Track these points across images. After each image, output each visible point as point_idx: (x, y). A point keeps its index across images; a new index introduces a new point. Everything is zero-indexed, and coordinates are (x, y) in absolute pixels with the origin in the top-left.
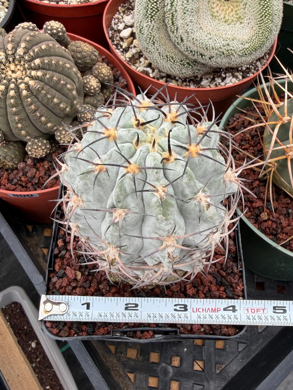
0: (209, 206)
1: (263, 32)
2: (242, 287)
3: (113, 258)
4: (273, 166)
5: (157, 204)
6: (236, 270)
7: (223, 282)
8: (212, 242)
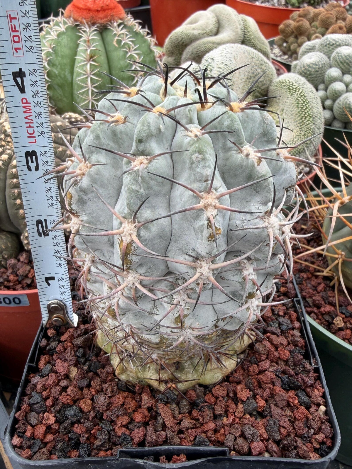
0: (260, 160)
1: (305, 134)
2: (322, 390)
3: (129, 240)
4: (340, 256)
5: (192, 142)
6: (308, 366)
7: (291, 382)
8: (269, 230)
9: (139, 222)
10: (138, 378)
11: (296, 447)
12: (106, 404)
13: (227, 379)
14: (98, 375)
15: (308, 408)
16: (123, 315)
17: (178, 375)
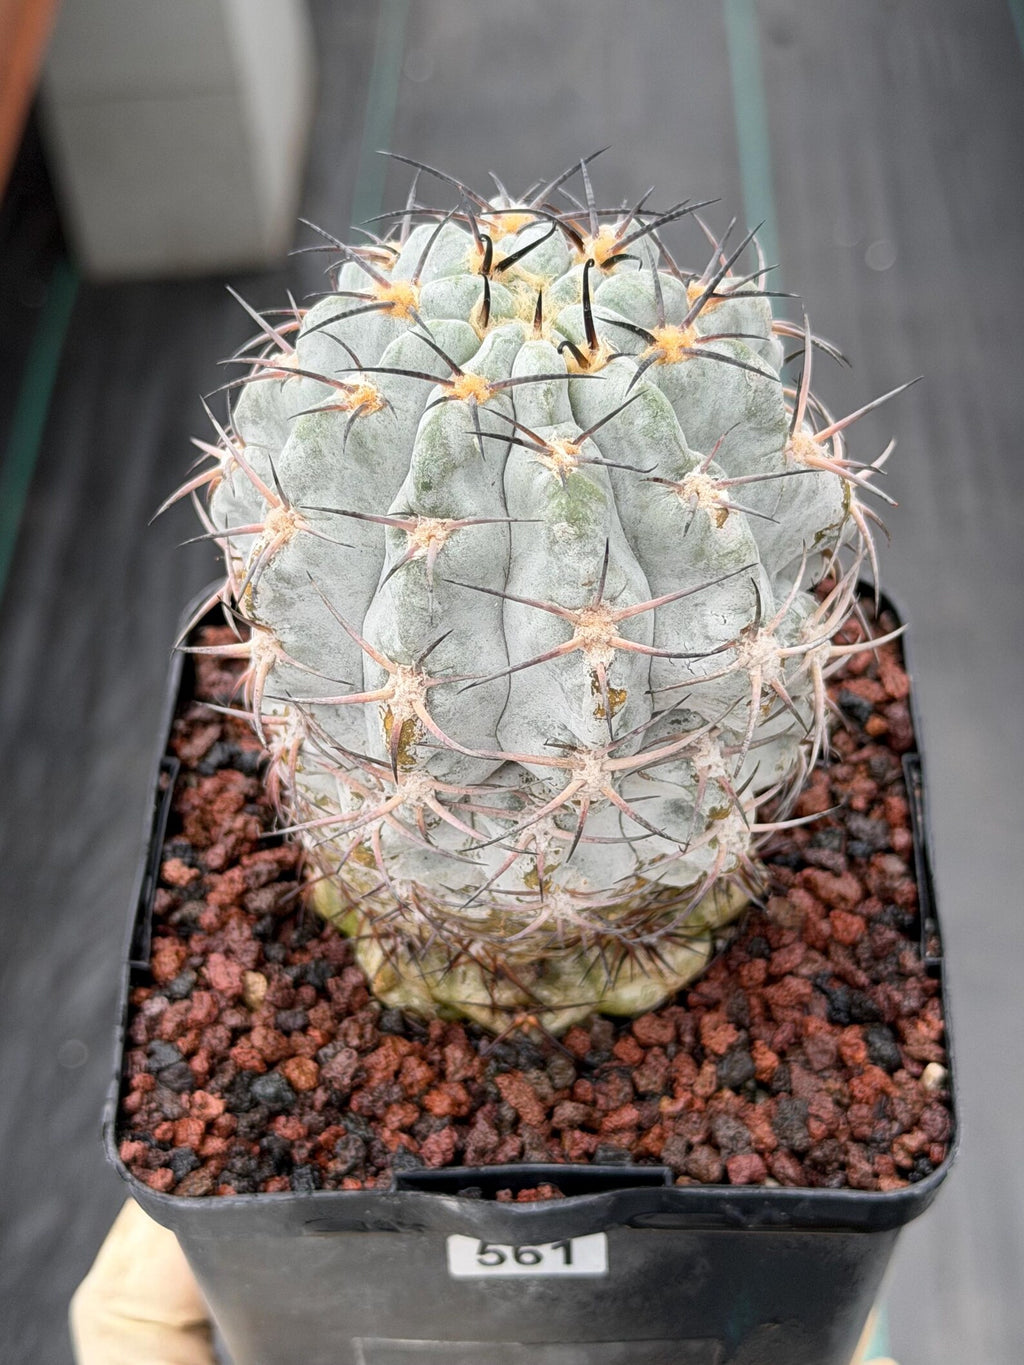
0: (725, 511)
2: (938, 1025)
3: (407, 716)
5: (551, 489)
6: (910, 962)
7: (853, 1003)
8: (752, 673)
9: (430, 674)
10: (436, 1000)
11: (844, 1166)
12: (351, 1071)
13: (680, 998)
14: (328, 997)
15: (892, 1068)
16: (392, 858)
17: (543, 993)
